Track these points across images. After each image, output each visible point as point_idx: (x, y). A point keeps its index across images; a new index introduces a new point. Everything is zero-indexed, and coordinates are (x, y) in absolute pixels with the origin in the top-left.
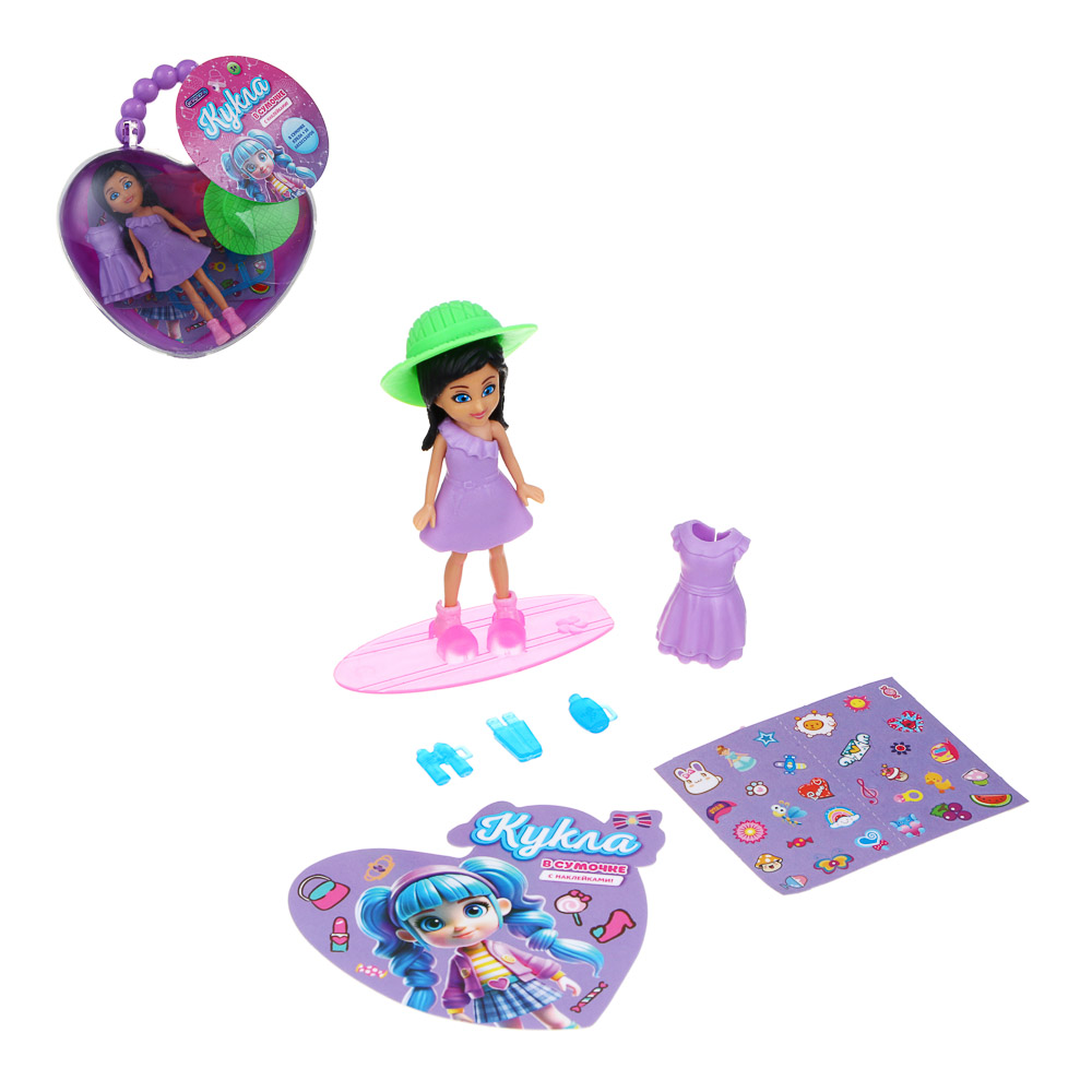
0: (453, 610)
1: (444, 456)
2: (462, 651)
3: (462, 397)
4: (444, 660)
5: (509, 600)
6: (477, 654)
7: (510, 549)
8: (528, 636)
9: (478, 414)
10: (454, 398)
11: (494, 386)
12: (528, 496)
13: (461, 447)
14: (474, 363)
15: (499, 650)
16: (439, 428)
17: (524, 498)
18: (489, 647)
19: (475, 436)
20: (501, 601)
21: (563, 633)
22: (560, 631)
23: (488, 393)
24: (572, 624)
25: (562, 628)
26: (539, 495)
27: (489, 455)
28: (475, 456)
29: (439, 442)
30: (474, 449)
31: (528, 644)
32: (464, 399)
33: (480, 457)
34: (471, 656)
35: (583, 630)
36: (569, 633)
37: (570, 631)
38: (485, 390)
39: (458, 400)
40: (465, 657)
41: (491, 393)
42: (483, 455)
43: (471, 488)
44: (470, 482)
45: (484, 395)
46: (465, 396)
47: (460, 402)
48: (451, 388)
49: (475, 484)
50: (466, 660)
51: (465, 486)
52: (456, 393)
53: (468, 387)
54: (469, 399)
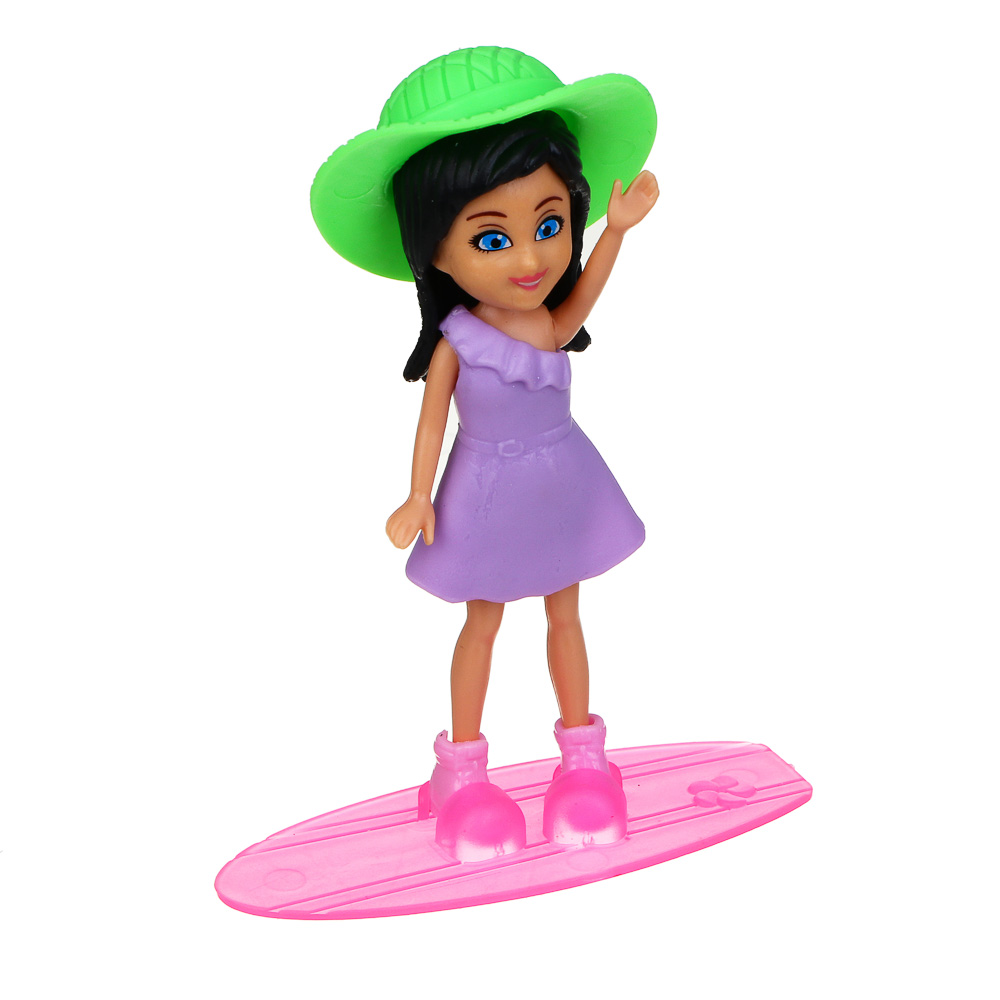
0: (470, 747)
1: (453, 387)
2: (490, 837)
3: (493, 239)
4: (453, 854)
5: (589, 729)
6: (522, 844)
7: (594, 595)
8: (631, 812)
9: (527, 279)
10: (475, 242)
11: (560, 220)
13: (492, 363)
14: (516, 159)
15: (569, 837)
16: (443, 327)
18: (548, 830)
19: (517, 340)
20: (572, 731)
21: (707, 804)
22: (697, 802)
23: (547, 232)
24: (724, 789)
25: (702, 795)
27: (549, 380)
28: (521, 383)
29: (441, 360)
30: (517, 368)
31: (630, 827)
32: (496, 244)
33: (531, 385)
34: (509, 848)
35: (748, 800)
36: (720, 805)
37: (720, 802)
38: (543, 227)
39: (483, 247)
40: (498, 849)
41: (554, 235)
42: (538, 381)
43: (513, 455)
44: (512, 441)
45: (538, 237)
46: (500, 237)
47: (488, 251)
48: (468, 219)
49: (522, 446)
50: (501, 854)
51: (500, 452)
52: (478, 232)
53: (504, 216)
54: (508, 244)
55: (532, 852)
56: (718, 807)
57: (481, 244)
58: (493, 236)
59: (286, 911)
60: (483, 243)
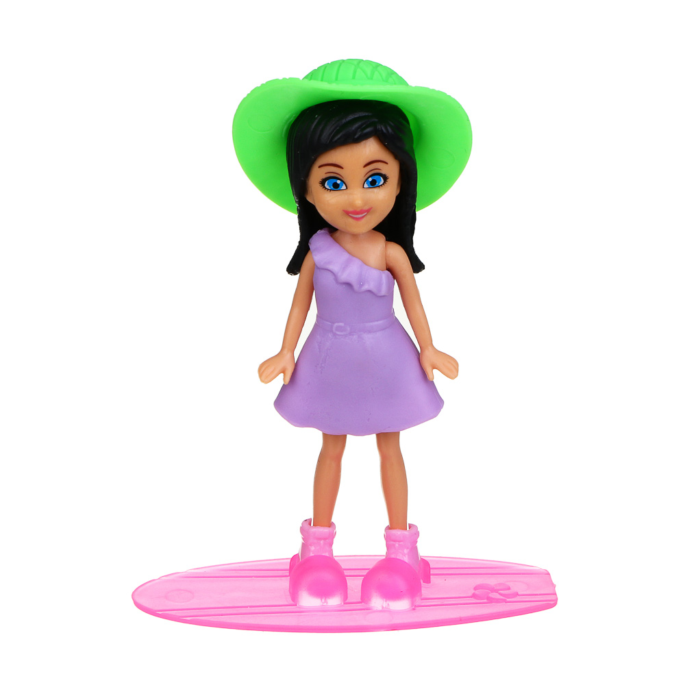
0: (325, 530)
4: (294, 599)
6: (344, 600)
8: (425, 595)
9: (357, 213)
10: (323, 183)
11: (385, 178)
12: (434, 368)
13: (333, 268)
17: (428, 369)
18: (365, 597)
19: (354, 256)
20: (391, 532)
21: (479, 598)
22: (474, 596)
23: (373, 183)
24: (496, 591)
25: (480, 592)
26: (451, 367)
28: (349, 285)
32: (336, 186)
34: (334, 601)
35: (508, 600)
36: (487, 599)
37: (488, 598)
38: (370, 179)
39: (327, 187)
40: (323, 600)
41: (379, 186)
42: (361, 286)
43: (342, 333)
44: (342, 324)
45: (366, 186)
46: (339, 182)
47: (330, 190)
48: (320, 167)
49: (349, 329)
50: (325, 604)
51: (334, 330)
52: (325, 176)
53: (342, 168)
54: (344, 187)
55: (347, 607)
56: (485, 601)
57: (326, 185)
58: (334, 181)
59: (168, 614)
60: (328, 184)
